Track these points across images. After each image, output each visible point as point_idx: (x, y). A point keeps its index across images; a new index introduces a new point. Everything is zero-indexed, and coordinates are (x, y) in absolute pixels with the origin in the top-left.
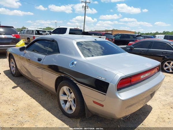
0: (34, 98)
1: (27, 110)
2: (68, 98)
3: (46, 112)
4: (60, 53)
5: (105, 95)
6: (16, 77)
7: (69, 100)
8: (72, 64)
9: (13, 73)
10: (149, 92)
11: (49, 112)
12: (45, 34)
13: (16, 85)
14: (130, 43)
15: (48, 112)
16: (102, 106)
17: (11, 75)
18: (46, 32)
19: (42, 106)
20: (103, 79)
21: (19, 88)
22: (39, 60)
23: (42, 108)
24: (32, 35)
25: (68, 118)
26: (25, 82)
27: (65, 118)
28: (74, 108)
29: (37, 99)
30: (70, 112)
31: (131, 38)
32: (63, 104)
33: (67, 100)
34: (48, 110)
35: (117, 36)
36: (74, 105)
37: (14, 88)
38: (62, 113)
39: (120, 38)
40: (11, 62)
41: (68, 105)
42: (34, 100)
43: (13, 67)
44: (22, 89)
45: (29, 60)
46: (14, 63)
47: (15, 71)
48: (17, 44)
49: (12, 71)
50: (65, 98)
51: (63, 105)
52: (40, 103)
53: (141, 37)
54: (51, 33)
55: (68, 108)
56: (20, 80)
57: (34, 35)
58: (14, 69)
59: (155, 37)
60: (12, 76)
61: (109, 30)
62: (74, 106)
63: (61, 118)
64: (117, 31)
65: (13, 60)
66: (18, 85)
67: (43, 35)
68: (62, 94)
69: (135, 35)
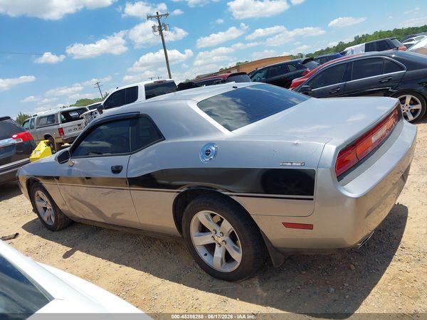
0: (127, 265)
1: (124, 293)
2: (216, 237)
3: (170, 286)
4: (164, 139)
5: (312, 199)
6: (58, 231)
7: (220, 241)
8: (208, 154)
9: (50, 224)
10: (395, 174)
11: (178, 282)
12: (86, 115)
13: (69, 249)
14: (294, 81)
15: (176, 285)
16: (310, 227)
17: (45, 230)
18: (85, 110)
19: (155, 276)
20: (296, 165)
21: (78, 253)
22: (117, 170)
23: (156, 281)
24: (56, 127)
25: (229, 283)
26: (86, 237)
27: (221, 285)
28: (237, 256)
29: (135, 263)
30: (229, 269)
31: (293, 71)
32: (206, 255)
33: (213, 242)
34: (173, 280)
35: (258, 74)
36: (234, 248)
37: (67, 255)
38: (209, 277)
39: (266, 78)
40: (36, 198)
41: (219, 253)
42: (130, 269)
43: (45, 209)
44: (88, 252)
45: (88, 180)
46: (45, 198)
47: (53, 219)
48: (33, 155)
49: (45, 219)
50: (207, 239)
51: (206, 259)
52: (146, 270)
53: (313, 62)
54: (100, 108)
55: (222, 259)
56: (73, 234)
57: (61, 126)
58: (50, 212)
59: (344, 54)
60: (49, 231)
61: (228, 68)
62: (238, 251)
63: (213, 289)
64: (247, 64)
65: (40, 193)
66: (74, 246)
67: (82, 118)
68: (198, 233)
69: (298, 61)
